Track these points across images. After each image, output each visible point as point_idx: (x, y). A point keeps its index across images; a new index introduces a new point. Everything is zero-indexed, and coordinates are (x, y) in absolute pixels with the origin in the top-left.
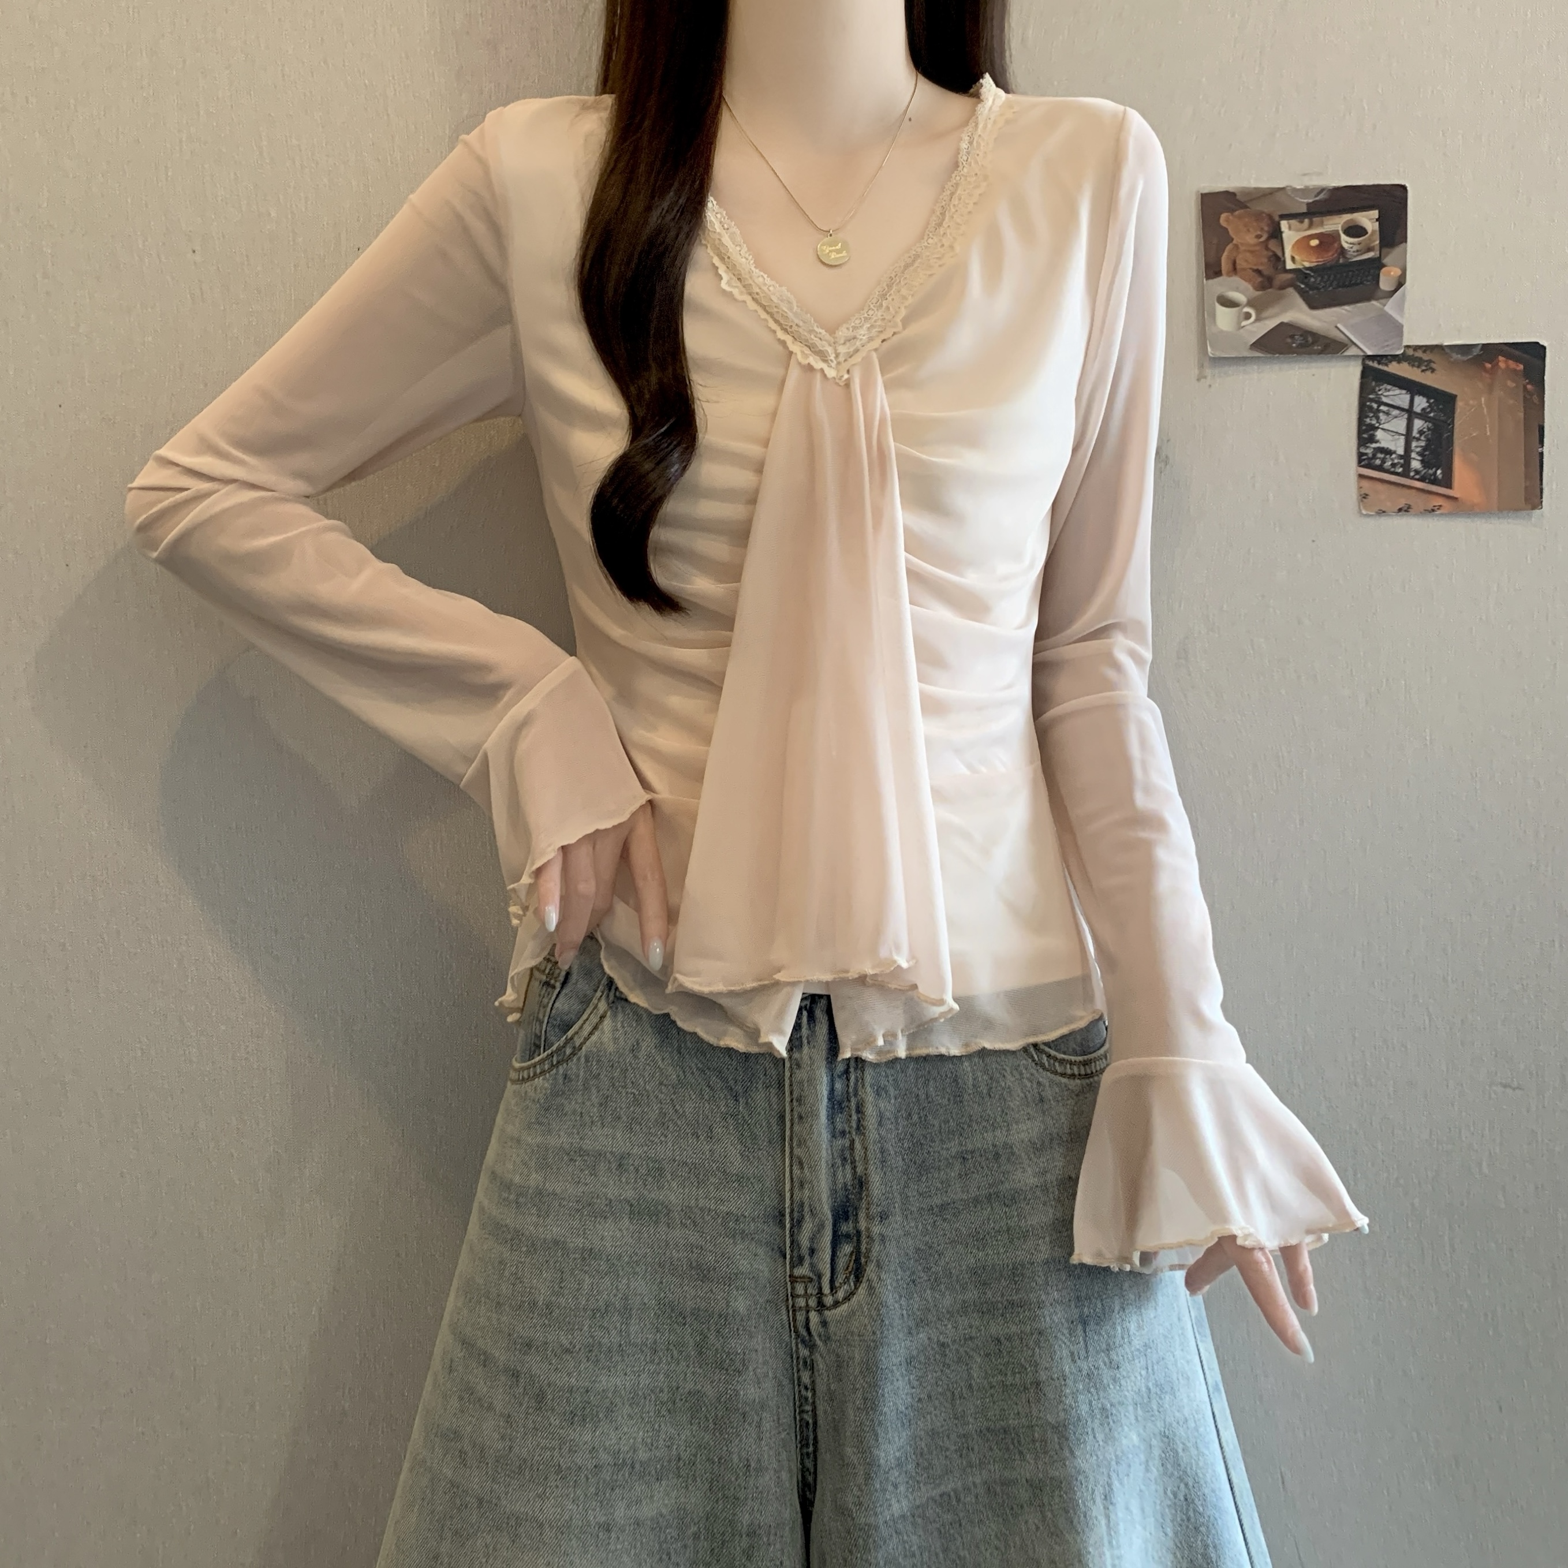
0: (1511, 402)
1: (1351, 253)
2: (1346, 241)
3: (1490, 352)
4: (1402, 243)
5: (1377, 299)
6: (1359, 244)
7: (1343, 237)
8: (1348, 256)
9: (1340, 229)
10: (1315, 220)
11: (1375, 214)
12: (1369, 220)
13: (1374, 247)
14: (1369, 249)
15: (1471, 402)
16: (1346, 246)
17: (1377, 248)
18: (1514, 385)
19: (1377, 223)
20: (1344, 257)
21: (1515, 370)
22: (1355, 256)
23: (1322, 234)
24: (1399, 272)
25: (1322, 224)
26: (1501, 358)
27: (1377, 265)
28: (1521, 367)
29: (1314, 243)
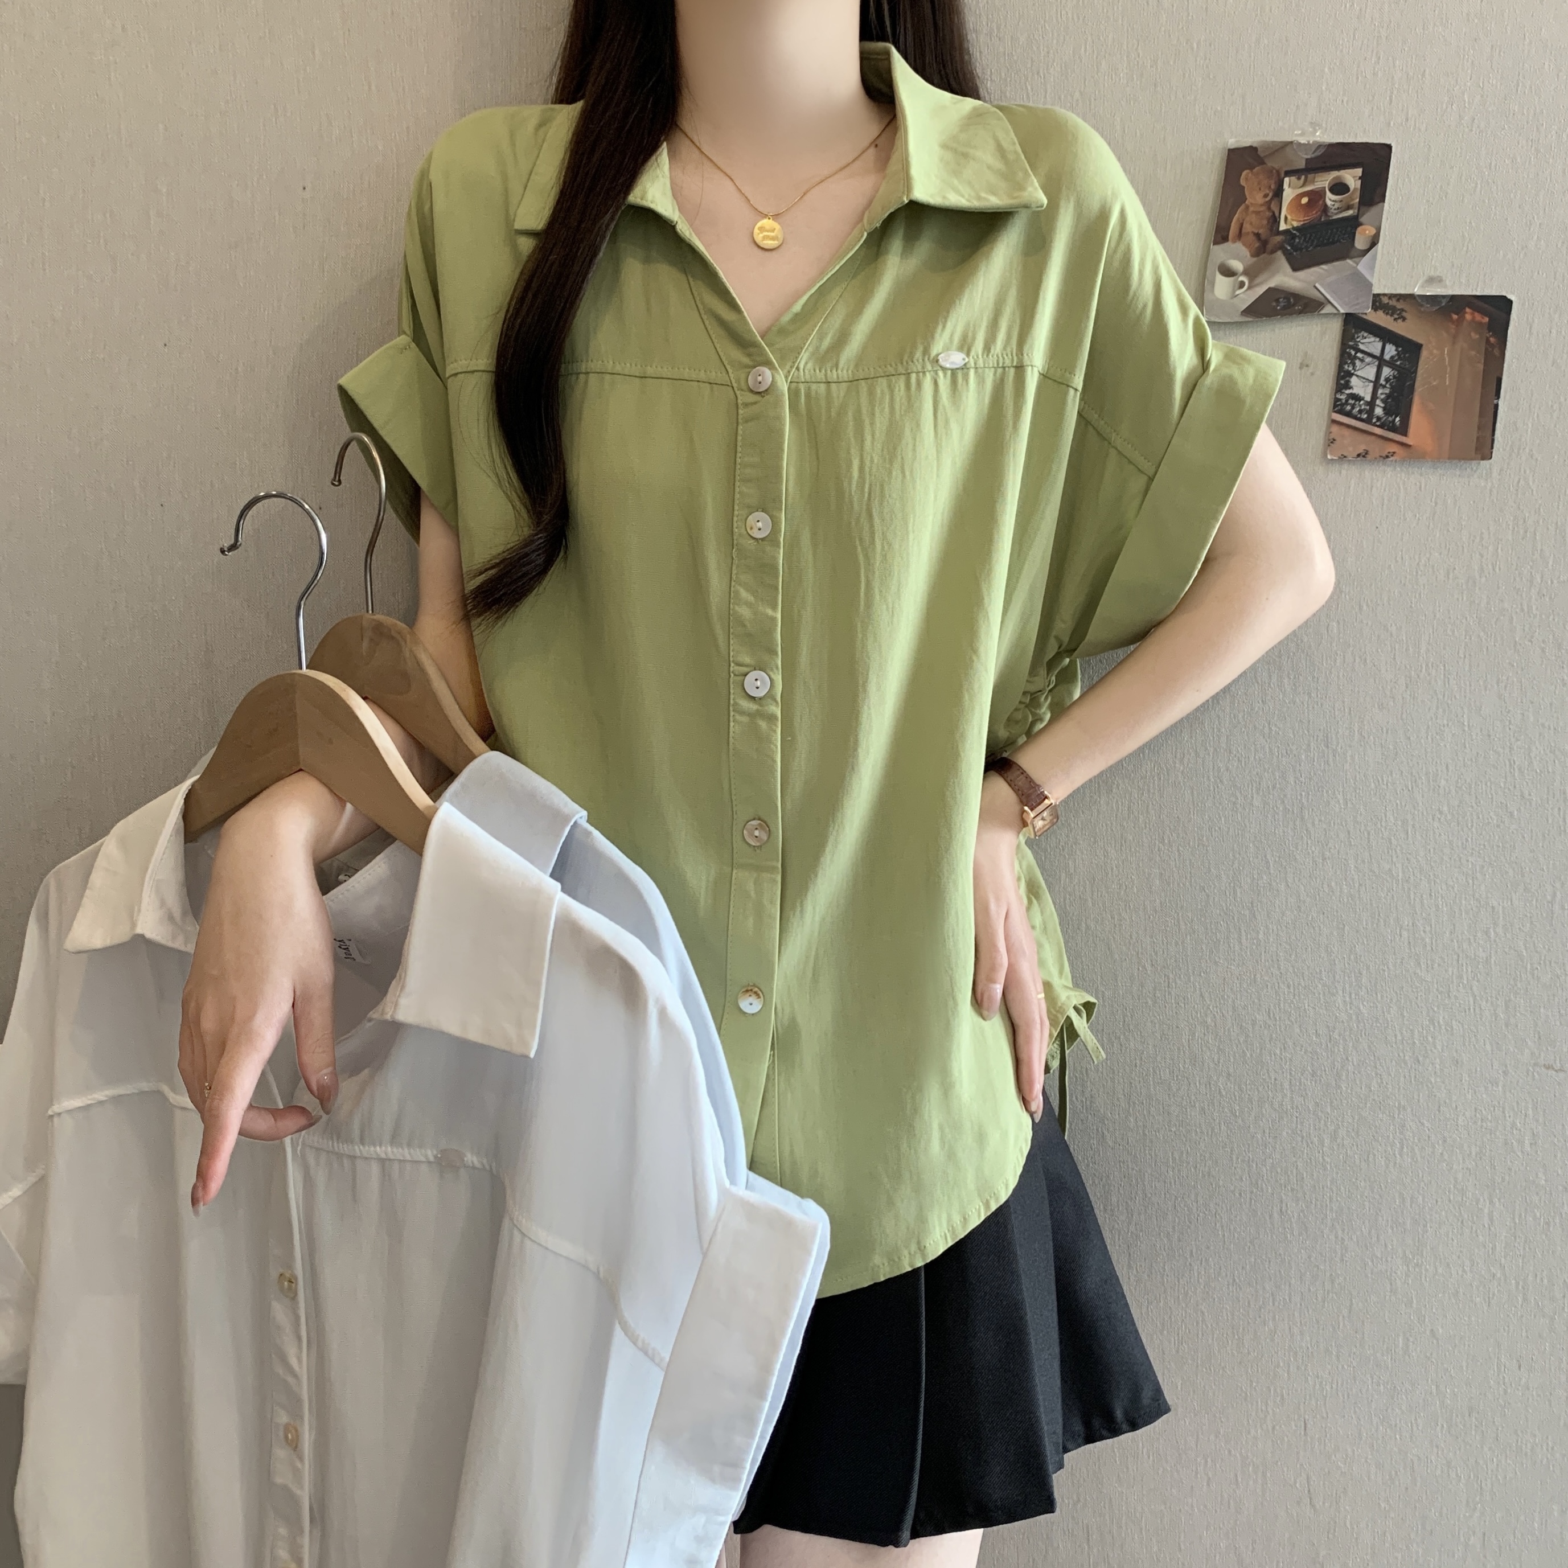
0: (1473, 353)
1: (1332, 211)
2: (1330, 198)
3: (1456, 304)
4: (1379, 202)
5: (1351, 258)
6: (1341, 201)
7: (1329, 194)
8: (1329, 214)
9: (1327, 186)
10: (1310, 176)
11: (1359, 171)
12: (1352, 178)
13: (1353, 205)
14: (1349, 208)
15: (1435, 351)
16: (1329, 203)
17: (1357, 206)
18: (1477, 336)
19: (1360, 181)
20: (1326, 215)
21: (1481, 323)
22: (1336, 214)
23: (1312, 191)
24: (1374, 231)
25: (1313, 182)
26: (1468, 310)
27: (1353, 223)
28: (1486, 320)
29: (1305, 200)
